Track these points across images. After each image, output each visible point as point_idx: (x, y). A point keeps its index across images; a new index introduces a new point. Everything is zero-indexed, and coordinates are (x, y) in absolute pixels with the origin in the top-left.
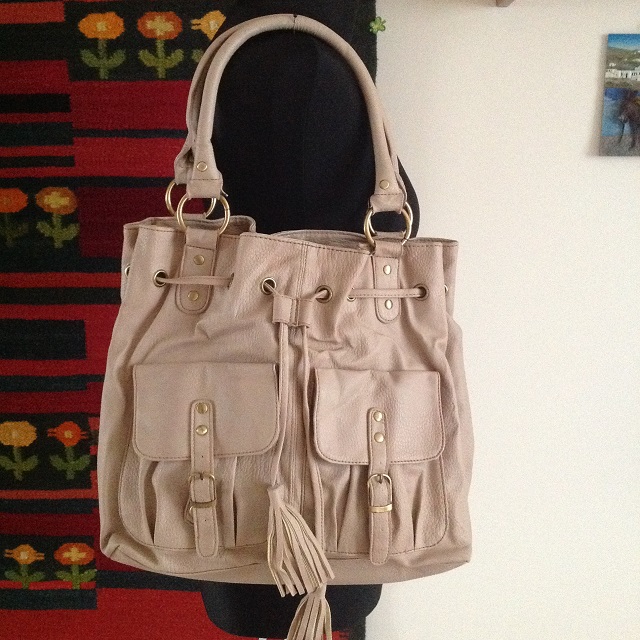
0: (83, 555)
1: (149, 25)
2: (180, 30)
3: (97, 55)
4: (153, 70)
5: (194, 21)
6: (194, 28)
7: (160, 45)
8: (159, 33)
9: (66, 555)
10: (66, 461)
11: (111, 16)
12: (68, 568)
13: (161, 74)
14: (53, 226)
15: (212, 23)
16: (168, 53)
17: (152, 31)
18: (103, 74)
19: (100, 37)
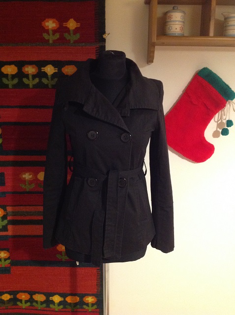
0: (5, 255)
1: (26, 69)
2: (37, 71)
3: (8, 80)
4: (28, 85)
6: (42, 70)
7: (30, 77)
8: (30, 72)
11: (13, 66)
13: (31, 86)
15: (48, 69)
16: (33, 79)
17: (28, 71)
18: (10, 87)
19: (9, 73)
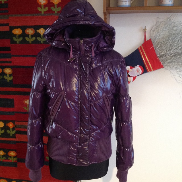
0: (14, 154)
1: (27, 31)
2: (34, 32)
3: (16, 38)
4: (29, 42)
5: (37, 30)
6: (37, 32)
7: (30, 36)
8: (29, 33)
9: (10, 154)
10: (10, 131)
11: (19, 29)
12: (11, 157)
14: (7, 77)
15: (41, 31)
16: (32, 38)
19: (17, 34)
